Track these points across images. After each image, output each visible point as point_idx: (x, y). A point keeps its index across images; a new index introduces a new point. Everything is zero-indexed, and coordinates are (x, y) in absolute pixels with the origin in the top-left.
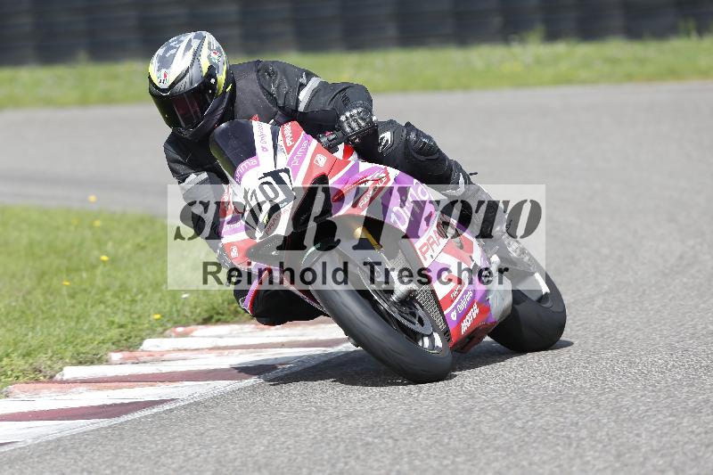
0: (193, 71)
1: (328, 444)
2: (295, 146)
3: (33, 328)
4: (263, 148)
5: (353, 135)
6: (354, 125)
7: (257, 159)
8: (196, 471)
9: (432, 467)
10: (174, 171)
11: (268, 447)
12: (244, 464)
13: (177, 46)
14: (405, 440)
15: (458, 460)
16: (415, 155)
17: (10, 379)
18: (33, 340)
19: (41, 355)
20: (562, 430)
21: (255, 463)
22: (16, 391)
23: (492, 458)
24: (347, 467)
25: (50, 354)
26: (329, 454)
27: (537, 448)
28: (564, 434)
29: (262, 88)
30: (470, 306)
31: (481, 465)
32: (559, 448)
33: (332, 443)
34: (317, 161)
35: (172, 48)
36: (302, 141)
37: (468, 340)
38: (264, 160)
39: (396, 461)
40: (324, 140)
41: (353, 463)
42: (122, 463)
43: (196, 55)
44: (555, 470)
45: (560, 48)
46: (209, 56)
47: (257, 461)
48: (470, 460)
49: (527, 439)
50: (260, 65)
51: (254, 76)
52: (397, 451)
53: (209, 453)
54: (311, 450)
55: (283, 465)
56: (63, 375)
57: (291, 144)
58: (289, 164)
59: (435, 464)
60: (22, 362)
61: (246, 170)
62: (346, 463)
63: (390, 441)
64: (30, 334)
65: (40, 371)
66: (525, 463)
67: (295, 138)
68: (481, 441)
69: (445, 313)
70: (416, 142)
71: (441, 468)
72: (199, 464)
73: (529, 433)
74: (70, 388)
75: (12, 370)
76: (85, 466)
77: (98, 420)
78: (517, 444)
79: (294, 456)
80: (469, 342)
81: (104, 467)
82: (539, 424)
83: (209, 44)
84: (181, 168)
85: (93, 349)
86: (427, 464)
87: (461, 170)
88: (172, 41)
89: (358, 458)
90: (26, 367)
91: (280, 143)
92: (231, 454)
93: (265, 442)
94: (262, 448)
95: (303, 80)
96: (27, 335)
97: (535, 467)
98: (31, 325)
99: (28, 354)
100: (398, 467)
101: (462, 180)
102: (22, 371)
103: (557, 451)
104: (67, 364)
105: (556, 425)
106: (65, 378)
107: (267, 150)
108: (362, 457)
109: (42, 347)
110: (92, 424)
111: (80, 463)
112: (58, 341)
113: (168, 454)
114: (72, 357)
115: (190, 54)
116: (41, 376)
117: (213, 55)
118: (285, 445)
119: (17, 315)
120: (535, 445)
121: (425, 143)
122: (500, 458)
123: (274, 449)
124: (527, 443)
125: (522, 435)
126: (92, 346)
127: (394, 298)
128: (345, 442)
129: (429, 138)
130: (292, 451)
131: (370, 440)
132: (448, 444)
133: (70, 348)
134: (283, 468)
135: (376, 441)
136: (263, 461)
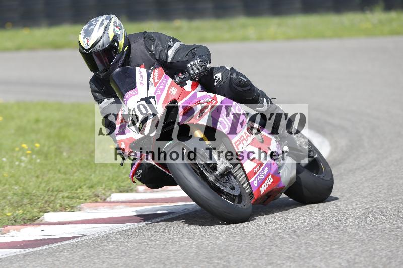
0: (104, 38)
1: (260, 238)
2: (159, 83)
3: (95, 172)
4: (141, 84)
5: (195, 76)
6: (195, 69)
7: (137, 90)
8: (186, 253)
9: (318, 251)
10: (95, 97)
11: (226, 240)
12: (213, 249)
13: (95, 23)
14: (304, 236)
15: (333, 247)
16: (236, 87)
17: (82, 200)
18: (94, 179)
19: (99, 187)
20: (393, 231)
21: (219, 249)
22: (85, 207)
23: (353, 247)
24: (271, 251)
25: (104, 186)
26: (260, 244)
27: (378, 241)
28: (394, 233)
29: (146, 48)
30: (267, 177)
31: (347, 250)
32: (391, 241)
33: (262, 238)
34: (171, 92)
35: (93, 24)
36: (163, 80)
37: (267, 197)
38: (141, 90)
39: (298, 248)
40: (178, 79)
41: (274, 249)
42: (143, 248)
43: (106, 29)
44: (389, 253)
45: (393, 15)
46: (114, 30)
47: (220, 247)
48: (340, 248)
49: (373, 236)
50: (146, 34)
51: (142, 41)
52: (299, 243)
53: (192, 243)
54: (251, 241)
55: (234, 250)
56: (111, 198)
57: (157, 81)
58: (155, 93)
59: (320, 249)
60: (88, 191)
61: (130, 97)
62: (270, 249)
63: (295, 237)
64: (93, 175)
65: (98, 196)
66: (372, 250)
67: (159, 78)
68: (347, 237)
69: (250, 181)
70: (236, 79)
71: (324, 252)
72: (187, 249)
73: (374, 232)
74: (115, 206)
75: (83, 196)
76: (123, 250)
77: (130, 224)
78: (367, 239)
79: (241, 245)
80: (268, 199)
81: (134, 250)
82: (380, 228)
83: (115, 22)
84: (99, 95)
85: (128, 184)
86: (316, 250)
87: (265, 96)
88: (93, 21)
89: (277, 246)
90: (90, 194)
91: (151, 80)
92: (206, 243)
93: (224, 237)
94: (223, 240)
95: (171, 43)
96: (91, 175)
97: (377, 252)
98: (93, 170)
99: (91, 187)
100: (299, 251)
101: (265, 101)
102: (88, 196)
103: (390, 243)
104: (113, 192)
105: (390, 228)
106: (112, 200)
107: (143, 85)
108: (279, 245)
109: (100, 183)
110: (127, 226)
111: (121, 248)
112: (109, 179)
113: (170, 243)
114: (116, 188)
115: (102, 28)
116: (99, 199)
117: (116, 29)
118: (235, 239)
119: (85, 164)
120: (377, 239)
121: (242, 80)
122: (357, 247)
123: (230, 241)
124: (373, 238)
125: (370, 234)
126: (127, 182)
127: (217, 173)
128: (269, 237)
129: (244, 77)
130: (240, 242)
131: (284, 236)
132: (328, 238)
133: (115, 183)
134: (234, 252)
135: (287, 236)
136: (223, 248)
